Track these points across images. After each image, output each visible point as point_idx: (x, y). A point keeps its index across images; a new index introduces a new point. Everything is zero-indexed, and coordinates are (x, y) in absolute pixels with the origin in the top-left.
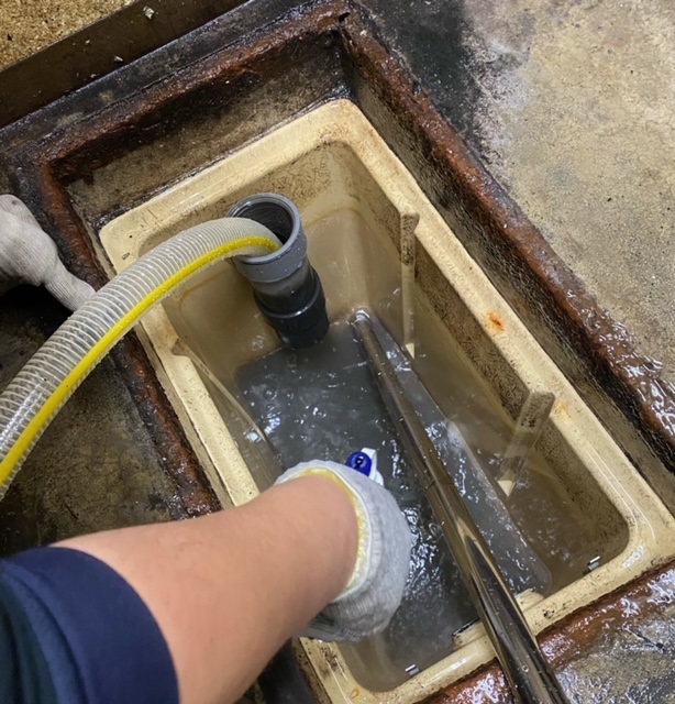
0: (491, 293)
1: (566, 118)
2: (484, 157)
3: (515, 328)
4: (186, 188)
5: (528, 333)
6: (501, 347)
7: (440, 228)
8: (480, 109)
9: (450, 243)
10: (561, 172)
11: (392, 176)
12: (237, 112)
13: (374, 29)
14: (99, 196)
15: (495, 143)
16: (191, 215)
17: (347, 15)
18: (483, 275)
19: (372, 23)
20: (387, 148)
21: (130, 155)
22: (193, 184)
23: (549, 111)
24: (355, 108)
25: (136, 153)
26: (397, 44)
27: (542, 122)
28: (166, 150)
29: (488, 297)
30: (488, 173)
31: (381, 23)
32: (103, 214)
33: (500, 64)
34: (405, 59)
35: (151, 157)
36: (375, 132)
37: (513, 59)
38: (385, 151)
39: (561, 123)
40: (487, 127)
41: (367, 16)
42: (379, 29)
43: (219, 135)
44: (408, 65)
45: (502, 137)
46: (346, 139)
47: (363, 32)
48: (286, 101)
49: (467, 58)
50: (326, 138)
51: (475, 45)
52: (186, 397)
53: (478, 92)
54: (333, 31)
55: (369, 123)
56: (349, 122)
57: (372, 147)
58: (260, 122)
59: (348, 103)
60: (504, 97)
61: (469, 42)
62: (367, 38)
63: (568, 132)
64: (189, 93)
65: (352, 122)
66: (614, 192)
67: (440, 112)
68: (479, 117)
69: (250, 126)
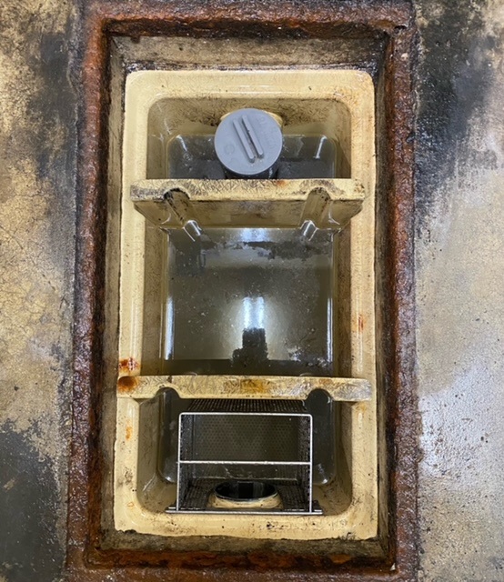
0: (370, 303)
1: (495, 235)
2: (419, 231)
3: (369, 337)
4: (211, 77)
5: (374, 349)
6: (353, 342)
7: (368, 231)
8: (443, 187)
9: (368, 247)
10: (462, 277)
11: (364, 163)
12: (279, 47)
13: (414, 60)
14: (139, 51)
15: (434, 224)
16: (204, 98)
17: (404, 27)
18: (373, 288)
19: (417, 53)
20: (374, 140)
21: (176, 38)
22: (218, 76)
23: (488, 222)
24: (372, 88)
25: (181, 39)
26: (421, 88)
27: (477, 229)
28: (208, 45)
29: (366, 303)
30: (413, 244)
31: (422, 58)
32: (138, 62)
33: (482, 157)
34: (419, 105)
35: (193, 45)
36: (373, 119)
37: (495, 160)
38: (371, 142)
39: (489, 237)
40: (437, 207)
41: (416, 43)
42: (417, 62)
43: (256, 53)
44: (418, 113)
45: (442, 222)
46: (352, 109)
47: (405, 55)
48: (323, 54)
49: (464, 136)
50: (338, 96)
51: (476, 128)
52: (125, 250)
53: (451, 172)
54: (385, 33)
55: (373, 109)
56: (361, 95)
57: (365, 129)
58: (294, 59)
59: (370, 80)
60: (466, 189)
61: (474, 122)
62: (405, 62)
63: (488, 248)
64: (244, 23)
65: (363, 97)
66: (485, 316)
67: (414, 170)
68: (438, 194)
69: (285, 58)
